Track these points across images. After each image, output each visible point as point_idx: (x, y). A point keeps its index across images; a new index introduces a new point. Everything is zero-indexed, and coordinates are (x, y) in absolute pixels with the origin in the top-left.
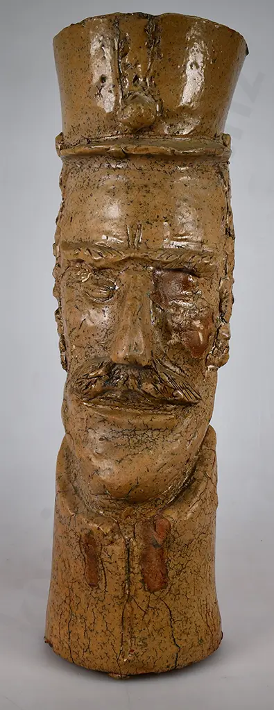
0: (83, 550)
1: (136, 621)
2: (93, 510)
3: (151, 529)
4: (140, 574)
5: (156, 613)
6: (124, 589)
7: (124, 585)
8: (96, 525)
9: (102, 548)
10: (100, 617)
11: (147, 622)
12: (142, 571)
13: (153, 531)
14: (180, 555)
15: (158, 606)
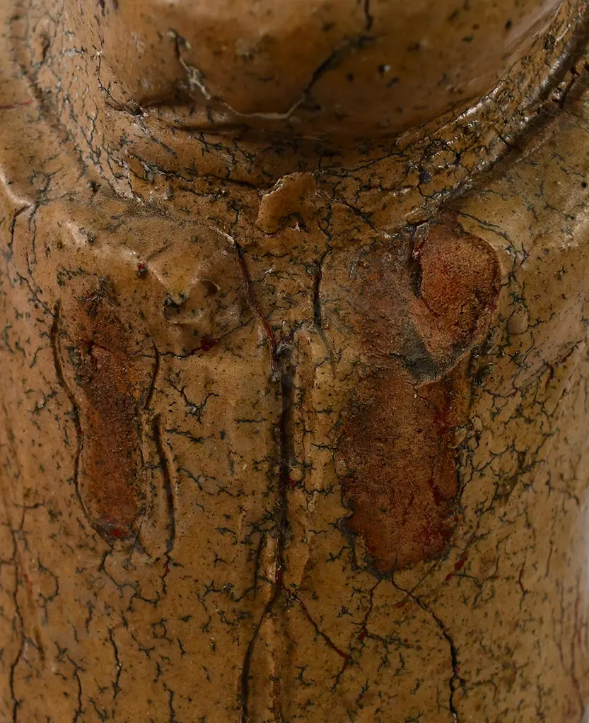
0: (69, 373)
1: (302, 694)
2: (120, 187)
3: (400, 283)
4: (335, 497)
5: (395, 662)
6: (256, 558)
7: (256, 539)
8: (129, 255)
9: (156, 367)
10: (143, 668)
11: (352, 696)
12: (348, 483)
13: (407, 294)
14: (519, 411)
15: (404, 632)
